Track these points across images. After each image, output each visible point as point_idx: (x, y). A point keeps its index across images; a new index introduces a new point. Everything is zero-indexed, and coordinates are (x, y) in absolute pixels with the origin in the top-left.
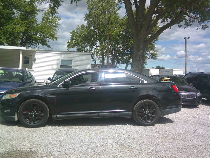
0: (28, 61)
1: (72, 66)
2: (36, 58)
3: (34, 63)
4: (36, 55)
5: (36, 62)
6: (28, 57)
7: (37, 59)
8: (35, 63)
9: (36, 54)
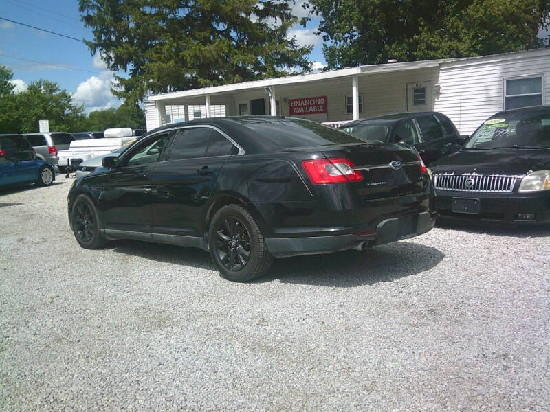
0: (424, 96)
1: (541, 95)
2: (441, 85)
3: (436, 100)
4: (440, 78)
5: (441, 96)
6: (423, 85)
7: (445, 88)
8: (440, 99)
9: (440, 75)
